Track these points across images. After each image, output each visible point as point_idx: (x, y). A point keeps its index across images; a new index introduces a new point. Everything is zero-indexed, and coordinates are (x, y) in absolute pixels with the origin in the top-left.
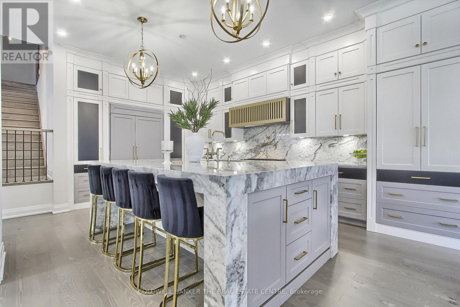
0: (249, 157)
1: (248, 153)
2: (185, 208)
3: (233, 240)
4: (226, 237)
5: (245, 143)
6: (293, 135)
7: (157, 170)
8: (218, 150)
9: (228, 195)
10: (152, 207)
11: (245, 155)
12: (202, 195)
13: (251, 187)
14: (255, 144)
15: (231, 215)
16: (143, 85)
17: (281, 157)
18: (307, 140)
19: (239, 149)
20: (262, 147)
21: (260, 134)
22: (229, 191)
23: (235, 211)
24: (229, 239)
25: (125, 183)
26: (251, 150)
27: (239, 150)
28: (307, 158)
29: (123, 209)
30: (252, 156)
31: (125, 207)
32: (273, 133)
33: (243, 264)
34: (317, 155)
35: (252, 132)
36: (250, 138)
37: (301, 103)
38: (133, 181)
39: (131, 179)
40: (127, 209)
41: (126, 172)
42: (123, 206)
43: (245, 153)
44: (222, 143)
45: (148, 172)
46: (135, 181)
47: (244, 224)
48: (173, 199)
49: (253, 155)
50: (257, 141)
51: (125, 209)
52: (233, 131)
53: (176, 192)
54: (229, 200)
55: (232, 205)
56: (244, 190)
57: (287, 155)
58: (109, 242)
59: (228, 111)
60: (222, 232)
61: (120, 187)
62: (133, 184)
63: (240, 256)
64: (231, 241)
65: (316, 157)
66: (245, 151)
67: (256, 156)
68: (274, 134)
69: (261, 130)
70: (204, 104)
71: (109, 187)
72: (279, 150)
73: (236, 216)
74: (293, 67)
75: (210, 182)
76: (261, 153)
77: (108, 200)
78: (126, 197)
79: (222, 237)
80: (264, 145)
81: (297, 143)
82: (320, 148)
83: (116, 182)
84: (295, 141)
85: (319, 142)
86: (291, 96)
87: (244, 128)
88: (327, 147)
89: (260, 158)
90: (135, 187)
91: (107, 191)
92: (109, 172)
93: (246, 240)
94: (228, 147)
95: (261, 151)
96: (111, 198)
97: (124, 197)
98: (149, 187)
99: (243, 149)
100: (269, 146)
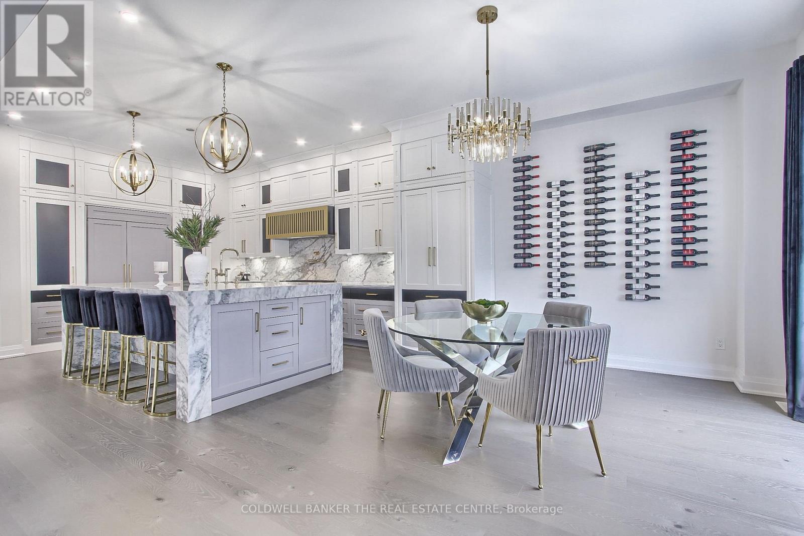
0: (296, 277)
1: (294, 273)
2: (161, 318)
3: (195, 337)
4: (189, 334)
5: (291, 259)
6: (338, 251)
7: (142, 290)
8: (227, 271)
9: (191, 304)
10: (137, 324)
11: (290, 276)
12: (174, 307)
13: (214, 300)
14: (303, 260)
15: (193, 319)
16: (135, 192)
17: (331, 278)
18: (357, 256)
19: (284, 267)
20: (311, 264)
21: (308, 248)
22: (192, 301)
23: (197, 317)
24: (191, 335)
25: (110, 305)
26: (298, 269)
27: (284, 269)
28: (357, 279)
29: (108, 332)
30: (299, 276)
31: (111, 329)
32: (323, 247)
33: (206, 357)
34: (367, 275)
35: (299, 246)
36: (297, 253)
37: (345, 213)
38: (119, 301)
39: (116, 299)
40: (113, 332)
41: (111, 293)
42: (108, 328)
43: (291, 273)
44: (262, 259)
45: (134, 292)
46: (121, 301)
47: (207, 327)
48: (152, 312)
49: (301, 275)
50: (305, 256)
51: (110, 332)
52: (273, 243)
53: (155, 306)
54: (191, 308)
55: (195, 311)
56: (207, 302)
57: (337, 275)
58: (92, 373)
59: (265, 217)
60: (185, 330)
61: (105, 308)
62: (119, 303)
63: (203, 349)
64: (193, 337)
65: (366, 278)
66: (290, 270)
67: (303, 276)
68: (323, 249)
69: (309, 242)
70: (209, 219)
71: (91, 312)
72: (329, 269)
73: (198, 320)
74: (337, 169)
75: (179, 296)
76: (310, 272)
77: (90, 326)
78: (111, 320)
79: (187, 335)
80: (313, 262)
81: (347, 260)
82: (369, 267)
83: (100, 305)
84: (345, 258)
85: (369, 260)
86: (336, 204)
87: (290, 240)
88: (376, 265)
89: (309, 279)
90: (120, 306)
91: (88, 316)
92: (90, 296)
93: (209, 339)
94: (270, 265)
95: (309, 270)
96: (93, 323)
97: (109, 320)
98: (134, 306)
99: (288, 267)
100: (318, 264)
